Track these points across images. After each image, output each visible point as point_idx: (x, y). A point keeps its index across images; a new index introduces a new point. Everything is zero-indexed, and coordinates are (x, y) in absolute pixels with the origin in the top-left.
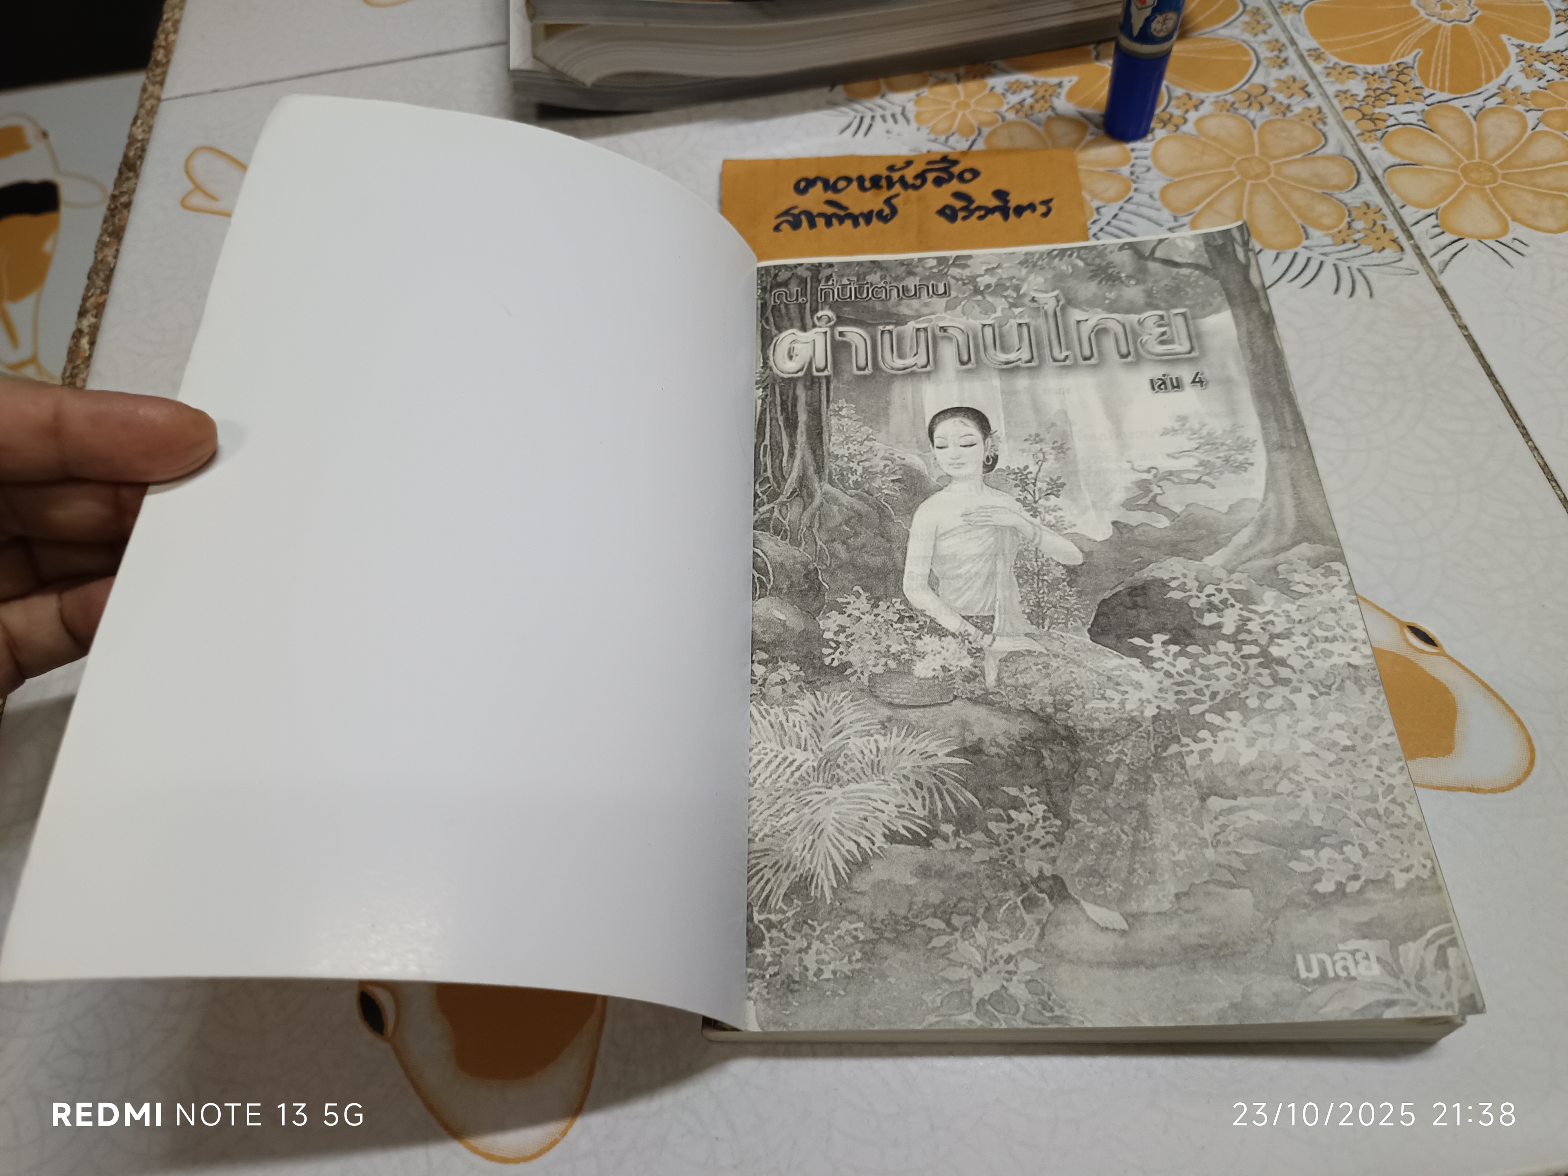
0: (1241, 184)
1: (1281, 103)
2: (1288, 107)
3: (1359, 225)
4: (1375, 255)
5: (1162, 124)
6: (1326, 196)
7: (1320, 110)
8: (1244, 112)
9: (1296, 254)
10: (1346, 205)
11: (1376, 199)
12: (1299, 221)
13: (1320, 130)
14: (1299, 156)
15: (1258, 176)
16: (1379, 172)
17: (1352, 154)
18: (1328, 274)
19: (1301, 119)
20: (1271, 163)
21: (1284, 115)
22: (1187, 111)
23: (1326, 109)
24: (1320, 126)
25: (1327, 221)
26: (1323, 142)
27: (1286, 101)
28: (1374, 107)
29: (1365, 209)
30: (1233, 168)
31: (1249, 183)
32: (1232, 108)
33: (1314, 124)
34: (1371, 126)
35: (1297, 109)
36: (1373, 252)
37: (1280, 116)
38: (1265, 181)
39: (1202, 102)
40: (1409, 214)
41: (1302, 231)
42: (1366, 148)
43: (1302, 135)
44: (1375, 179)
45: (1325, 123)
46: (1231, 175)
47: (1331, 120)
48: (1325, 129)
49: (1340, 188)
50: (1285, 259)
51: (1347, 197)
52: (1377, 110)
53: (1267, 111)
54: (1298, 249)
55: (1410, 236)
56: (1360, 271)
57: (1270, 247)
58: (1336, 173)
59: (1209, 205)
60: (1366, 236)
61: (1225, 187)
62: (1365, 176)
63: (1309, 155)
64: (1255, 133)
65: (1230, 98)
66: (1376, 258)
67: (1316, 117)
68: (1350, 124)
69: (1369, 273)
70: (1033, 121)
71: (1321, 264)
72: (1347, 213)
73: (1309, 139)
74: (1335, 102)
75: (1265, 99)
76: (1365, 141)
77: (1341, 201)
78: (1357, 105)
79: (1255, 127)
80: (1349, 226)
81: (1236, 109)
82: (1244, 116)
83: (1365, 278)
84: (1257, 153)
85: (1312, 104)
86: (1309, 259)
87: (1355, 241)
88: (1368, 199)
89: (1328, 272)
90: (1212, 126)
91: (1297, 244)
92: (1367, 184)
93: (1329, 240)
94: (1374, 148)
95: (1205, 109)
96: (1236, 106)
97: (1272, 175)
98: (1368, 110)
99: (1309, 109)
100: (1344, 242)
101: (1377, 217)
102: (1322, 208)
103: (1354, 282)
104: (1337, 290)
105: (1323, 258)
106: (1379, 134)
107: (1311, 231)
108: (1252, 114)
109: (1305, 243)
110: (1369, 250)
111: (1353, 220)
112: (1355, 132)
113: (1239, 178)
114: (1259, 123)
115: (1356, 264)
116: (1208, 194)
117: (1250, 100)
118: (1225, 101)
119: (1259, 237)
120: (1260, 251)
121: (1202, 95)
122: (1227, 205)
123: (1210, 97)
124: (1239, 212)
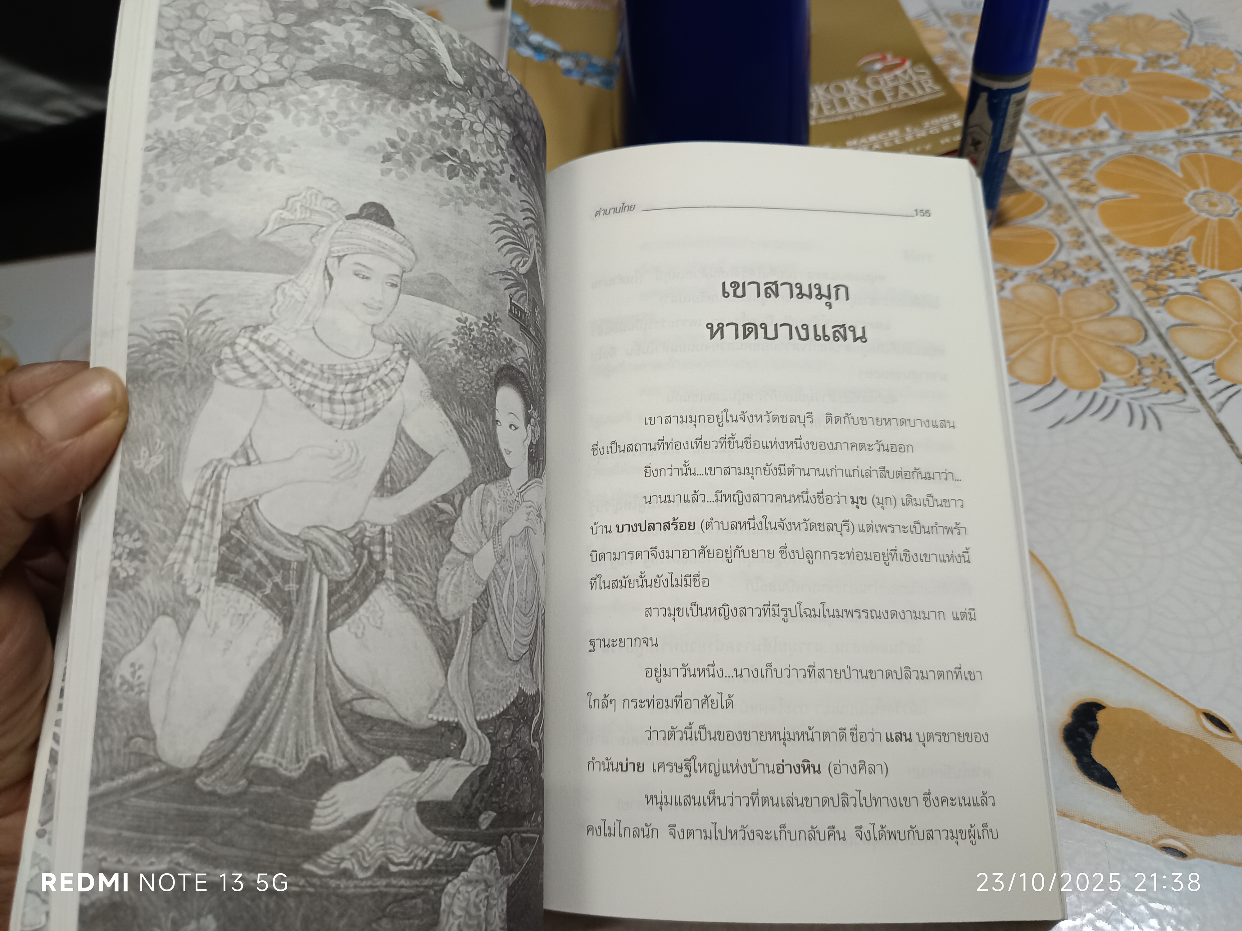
0: (1049, 338)
1: (1080, 276)
2: (1086, 279)
3: (1148, 371)
4: (1162, 396)
6: (1120, 349)
7: (1112, 281)
8: (1050, 282)
9: (1095, 394)
10: (1136, 355)
11: (1162, 351)
12: (1098, 368)
13: (1113, 298)
14: (1095, 317)
15: (1063, 332)
16: (1163, 330)
17: (1140, 315)
18: (1123, 412)
19: (1097, 288)
20: (1074, 322)
21: (1083, 284)
22: (1004, 281)
23: (1118, 281)
24: (1113, 294)
25: (1121, 368)
26: (1115, 306)
27: (1085, 275)
28: (1156, 279)
29: (1152, 359)
30: (1042, 325)
31: (1055, 337)
32: (1040, 279)
33: (1108, 292)
34: (1154, 294)
35: (1094, 281)
36: (1160, 393)
37: (1079, 286)
38: (1069, 335)
39: (1016, 274)
40: (1190, 364)
41: (1100, 375)
42: (1152, 311)
43: (1100, 301)
44: (1160, 336)
45: (1116, 292)
46: (1040, 330)
47: (1122, 291)
48: (1117, 296)
49: (1131, 342)
50: (1087, 397)
51: (1137, 349)
52: (1159, 283)
53: (1070, 282)
54: (1098, 390)
55: (1191, 382)
56: (1149, 408)
57: (1074, 387)
58: (1128, 331)
59: (1023, 354)
60: (1154, 381)
61: (1035, 340)
62: (1152, 333)
63: (1105, 316)
64: (1060, 299)
65: (1039, 272)
66: (1163, 398)
67: (1109, 287)
68: (1138, 292)
69: (1159, 410)
71: (1117, 403)
72: (1137, 362)
73: (1103, 303)
74: (1125, 276)
75: (1068, 272)
76: (1150, 306)
77: (1132, 353)
78: (1142, 278)
79: (1059, 294)
80: (1140, 372)
81: (1044, 281)
82: (1051, 286)
83: (1155, 414)
84: (1062, 313)
85: (1106, 277)
86: (1106, 398)
87: (1145, 384)
88: (1155, 351)
89: (1123, 410)
90: (1025, 292)
91: (1096, 385)
92: (1154, 340)
93: (1122, 383)
94: (1158, 312)
95: (1019, 280)
96: (1044, 278)
97: (1074, 331)
98: (1152, 282)
99: (1103, 281)
100: (1136, 385)
101: (1163, 365)
102: (1117, 358)
103: (1145, 417)
104: (1131, 423)
105: (1119, 397)
106: (1161, 301)
107: (1109, 376)
108: (1058, 283)
109: (1104, 385)
110: (1156, 391)
111: (1142, 368)
112: (1142, 299)
113: (1046, 333)
114: (1063, 290)
115: (1146, 403)
116: (1022, 344)
117: (1056, 273)
118: (1035, 274)
119: (1064, 379)
120: (1065, 391)
121: (1016, 269)
122: (1038, 353)
123: (1023, 271)
124: (1047, 359)
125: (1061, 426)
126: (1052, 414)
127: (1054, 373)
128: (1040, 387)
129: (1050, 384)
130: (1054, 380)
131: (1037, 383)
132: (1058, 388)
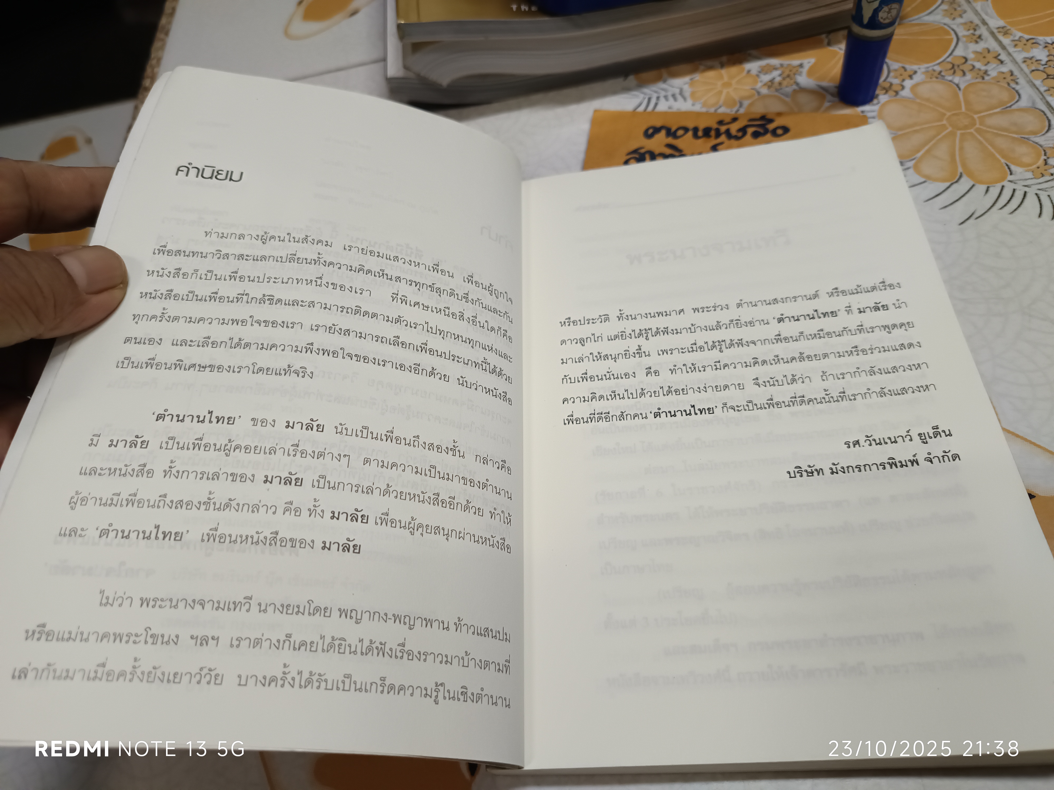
0: (952, 134)
1: (980, 70)
2: (986, 72)
5: (884, 91)
6: (1023, 140)
7: (1012, 73)
8: (950, 78)
9: (1003, 187)
10: (1041, 146)
12: (1003, 161)
13: (1014, 89)
14: (998, 110)
15: (966, 127)
17: (1041, 105)
18: (1031, 202)
19: (997, 81)
20: (976, 116)
21: (983, 78)
22: (903, 80)
23: (1017, 72)
24: (1013, 85)
25: (1026, 160)
26: (1017, 98)
27: (983, 68)
30: (944, 122)
31: (959, 132)
32: (940, 75)
33: (1009, 84)
35: (993, 74)
37: (980, 80)
38: (972, 130)
39: (915, 72)
41: (1006, 168)
43: (1001, 92)
45: (1017, 83)
46: (944, 127)
47: (1022, 80)
48: (1017, 87)
49: (1035, 133)
50: (995, 191)
51: (1042, 139)
53: (969, 76)
54: (1005, 182)
57: (981, 182)
58: (1031, 122)
59: (928, 151)
61: (939, 137)
63: (1007, 108)
64: (961, 94)
65: (938, 68)
67: (1009, 78)
68: (1038, 82)
70: (783, 94)
71: (1025, 193)
72: (1042, 152)
73: (1005, 96)
74: (1024, 66)
75: (966, 67)
76: (1051, 95)
77: (1036, 143)
78: (1041, 68)
79: (960, 89)
80: (1046, 163)
81: (943, 76)
82: (951, 81)
84: (963, 109)
85: (1004, 69)
86: (1014, 190)
87: (1052, 174)
89: (1031, 200)
90: (924, 90)
91: (1003, 179)
93: (1029, 175)
95: (918, 78)
96: (943, 74)
97: (978, 126)
98: (1051, 71)
99: (1003, 73)
100: (1042, 176)
102: (1021, 149)
104: (1041, 214)
105: (1026, 189)
107: (1014, 168)
108: (957, 79)
109: (1011, 178)
112: (1043, 89)
113: (950, 129)
114: (962, 87)
116: (926, 144)
117: (953, 68)
118: (934, 71)
119: (971, 175)
120: (973, 186)
121: (915, 67)
122: (942, 151)
123: (921, 68)
124: (953, 156)
125: (971, 221)
126: (961, 210)
127: (960, 170)
128: (948, 184)
129: (957, 182)
130: (961, 176)
131: (944, 180)
132: (965, 183)
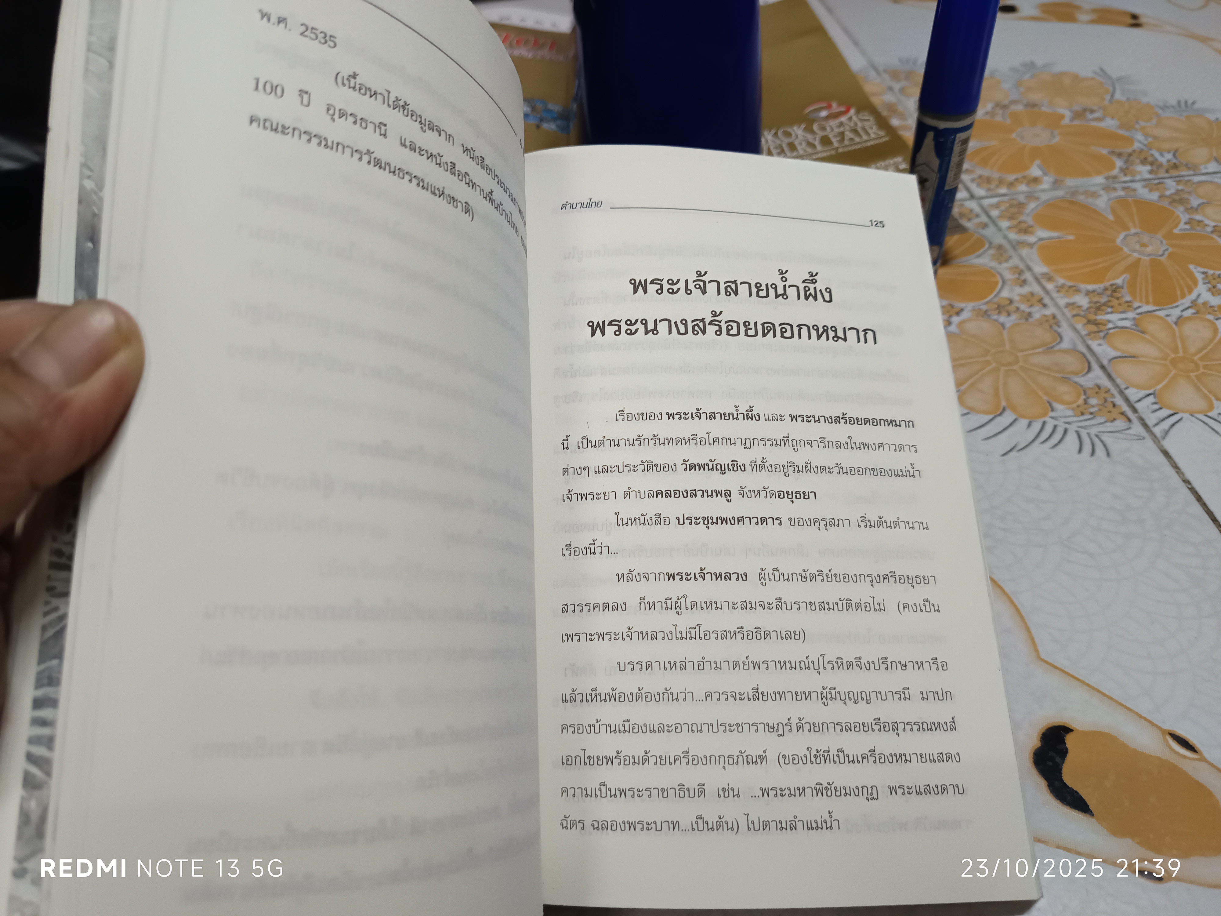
0: (997, 370)
1: (1023, 312)
2: (1030, 315)
3: (1093, 401)
4: (1109, 424)
6: (1065, 380)
7: (1054, 317)
8: (995, 317)
9: (1044, 423)
10: (1081, 386)
11: (1105, 382)
12: (1045, 398)
13: (1055, 331)
14: (1040, 350)
15: (1009, 364)
16: (1105, 362)
17: (1082, 348)
18: (1071, 440)
19: (1040, 323)
20: (1020, 354)
21: (1027, 319)
22: (950, 316)
23: (1059, 316)
24: (1056, 328)
25: (1067, 398)
26: (1058, 340)
27: (1028, 310)
28: (1096, 315)
29: (1097, 390)
30: (989, 358)
31: (1003, 369)
32: (985, 314)
33: (1051, 327)
34: (1094, 328)
35: (1037, 316)
36: (1106, 422)
37: (1023, 321)
38: (1015, 367)
39: (962, 310)
40: (1133, 394)
41: (1048, 405)
42: (1094, 344)
43: (1044, 335)
44: (1102, 367)
45: (1059, 326)
46: (988, 363)
47: (1064, 324)
48: (1059, 330)
49: (1076, 373)
50: (1037, 426)
51: (1082, 380)
52: (1099, 317)
53: (1014, 317)
54: (1047, 419)
55: (1135, 411)
56: (1097, 436)
57: (1024, 417)
58: (1072, 363)
59: (972, 385)
60: (1100, 410)
61: (984, 371)
62: (1095, 366)
63: (1049, 349)
64: (1005, 333)
65: (984, 308)
66: (1109, 427)
67: (1052, 321)
68: (1079, 327)
69: (1106, 438)
71: (1066, 431)
72: (1082, 392)
73: (1047, 336)
74: (1066, 311)
75: (1011, 308)
76: (1091, 339)
77: (1076, 383)
78: (1082, 313)
79: (1004, 328)
80: (1086, 402)
81: (989, 316)
82: (996, 320)
83: (1102, 442)
84: (1008, 347)
85: (1048, 312)
86: (1055, 427)
87: (1091, 413)
88: (1099, 382)
89: (1071, 438)
90: (971, 327)
91: (1045, 415)
92: (1097, 371)
93: (1070, 413)
94: (1100, 345)
95: (965, 315)
96: (989, 313)
97: (1021, 364)
98: (1092, 317)
99: (1045, 316)
100: (1082, 414)
101: (1106, 395)
102: (1063, 388)
103: (1093, 445)
104: (1080, 451)
105: (1067, 426)
106: (1102, 334)
107: (1056, 405)
108: (1002, 318)
109: (1052, 414)
110: (1103, 420)
111: (1088, 398)
112: (1084, 333)
113: (994, 365)
114: (1008, 325)
115: (1093, 431)
116: (970, 377)
117: (1000, 308)
118: (980, 309)
119: (1014, 409)
120: (1015, 420)
121: (962, 305)
122: (986, 385)
123: (968, 307)
124: (996, 390)
125: (1013, 453)
126: (1003, 442)
127: (1003, 403)
128: (991, 417)
129: (1000, 415)
130: (1004, 410)
131: (987, 413)
132: (1008, 418)
